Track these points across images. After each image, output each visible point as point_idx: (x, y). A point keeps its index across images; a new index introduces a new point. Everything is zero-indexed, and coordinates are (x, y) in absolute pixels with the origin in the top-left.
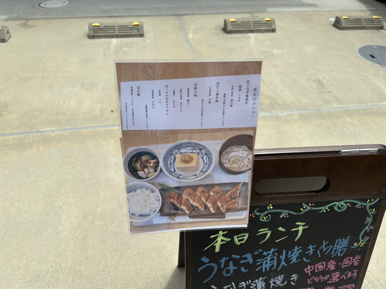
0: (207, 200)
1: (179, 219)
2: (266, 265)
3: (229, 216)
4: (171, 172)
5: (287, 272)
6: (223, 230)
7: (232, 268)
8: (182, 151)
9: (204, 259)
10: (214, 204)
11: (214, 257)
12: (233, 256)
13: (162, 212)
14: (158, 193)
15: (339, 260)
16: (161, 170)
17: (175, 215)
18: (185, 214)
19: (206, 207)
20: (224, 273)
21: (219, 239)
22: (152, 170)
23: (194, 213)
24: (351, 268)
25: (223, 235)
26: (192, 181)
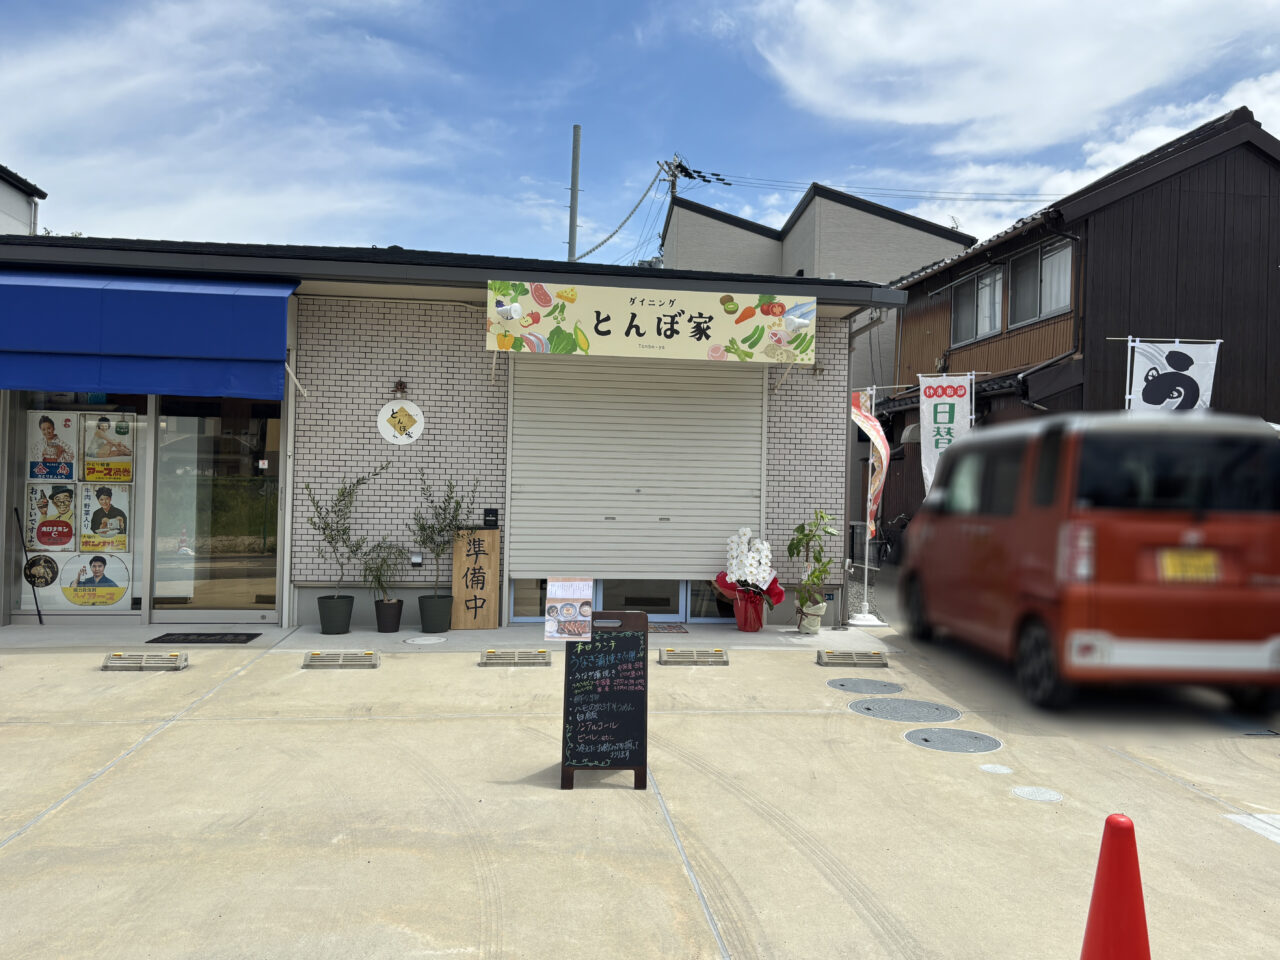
0: (575, 628)
1: (564, 635)
2: (601, 662)
3: (584, 635)
5: (610, 667)
6: (581, 642)
7: (585, 663)
9: (573, 657)
10: (578, 630)
11: (578, 656)
12: (586, 657)
13: (558, 632)
15: (633, 663)
18: (567, 633)
19: (575, 631)
20: (582, 666)
21: (580, 647)
23: (571, 633)
24: (639, 669)
25: (581, 645)
26: (570, 619)
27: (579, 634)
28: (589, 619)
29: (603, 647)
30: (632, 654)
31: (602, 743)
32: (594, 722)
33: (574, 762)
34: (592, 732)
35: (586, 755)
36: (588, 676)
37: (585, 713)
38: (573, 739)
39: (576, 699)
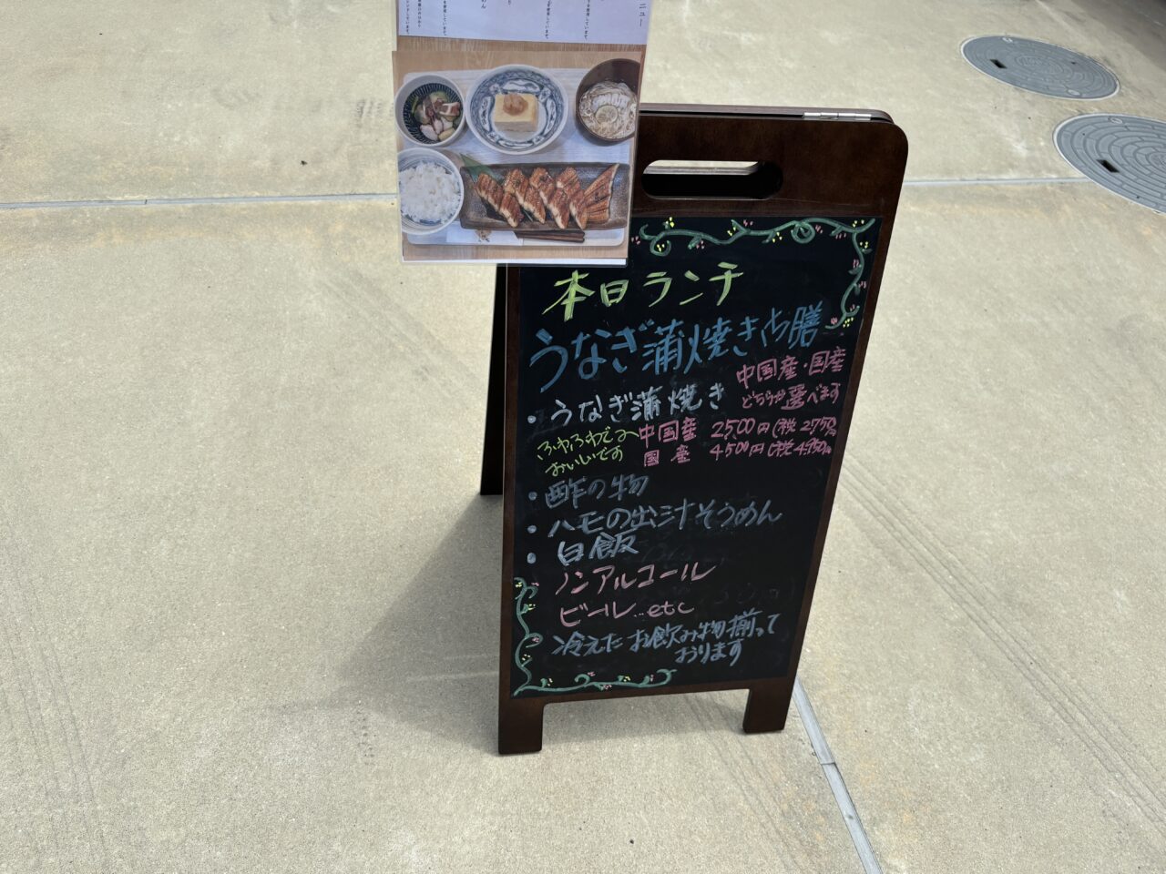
0: (550, 199)
1: (497, 238)
2: (663, 356)
3: (593, 238)
4: (484, 133)
5: (702, 376)
6: (581, 269)
7: (596, 360)
8: (508, 86)
9: (544, 336)
10: (564, 208)
11: (564, 334)
12: (599, 332)
14: (456, 175)
15: (804, 356)
16: (466, 126)
17: (490, 227)
18: (508, 227)
19: (549, 216)
20: (581, 371)
21: (573, 289)
22: (448, 125)
23: (526, 227)
24: (827, 377)
25: (581, 282)
26: (524, 154)
27: (573, 233)
28: (624, 154)
29: (681, 287)
30: (808, 320)
31: (649, 626)
32: (623, 564)
33: (545, 685)
34: (611, 594)
35: (587, 662)
36: (607, 412)
37: (589, 541)
38: (544, 619)
39: (555, 495)
